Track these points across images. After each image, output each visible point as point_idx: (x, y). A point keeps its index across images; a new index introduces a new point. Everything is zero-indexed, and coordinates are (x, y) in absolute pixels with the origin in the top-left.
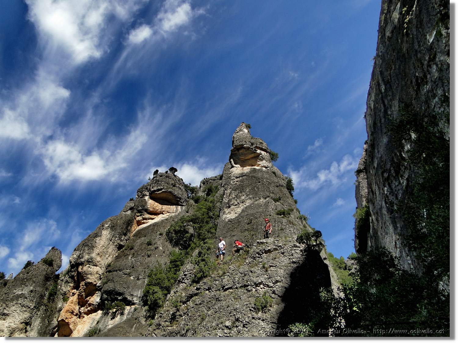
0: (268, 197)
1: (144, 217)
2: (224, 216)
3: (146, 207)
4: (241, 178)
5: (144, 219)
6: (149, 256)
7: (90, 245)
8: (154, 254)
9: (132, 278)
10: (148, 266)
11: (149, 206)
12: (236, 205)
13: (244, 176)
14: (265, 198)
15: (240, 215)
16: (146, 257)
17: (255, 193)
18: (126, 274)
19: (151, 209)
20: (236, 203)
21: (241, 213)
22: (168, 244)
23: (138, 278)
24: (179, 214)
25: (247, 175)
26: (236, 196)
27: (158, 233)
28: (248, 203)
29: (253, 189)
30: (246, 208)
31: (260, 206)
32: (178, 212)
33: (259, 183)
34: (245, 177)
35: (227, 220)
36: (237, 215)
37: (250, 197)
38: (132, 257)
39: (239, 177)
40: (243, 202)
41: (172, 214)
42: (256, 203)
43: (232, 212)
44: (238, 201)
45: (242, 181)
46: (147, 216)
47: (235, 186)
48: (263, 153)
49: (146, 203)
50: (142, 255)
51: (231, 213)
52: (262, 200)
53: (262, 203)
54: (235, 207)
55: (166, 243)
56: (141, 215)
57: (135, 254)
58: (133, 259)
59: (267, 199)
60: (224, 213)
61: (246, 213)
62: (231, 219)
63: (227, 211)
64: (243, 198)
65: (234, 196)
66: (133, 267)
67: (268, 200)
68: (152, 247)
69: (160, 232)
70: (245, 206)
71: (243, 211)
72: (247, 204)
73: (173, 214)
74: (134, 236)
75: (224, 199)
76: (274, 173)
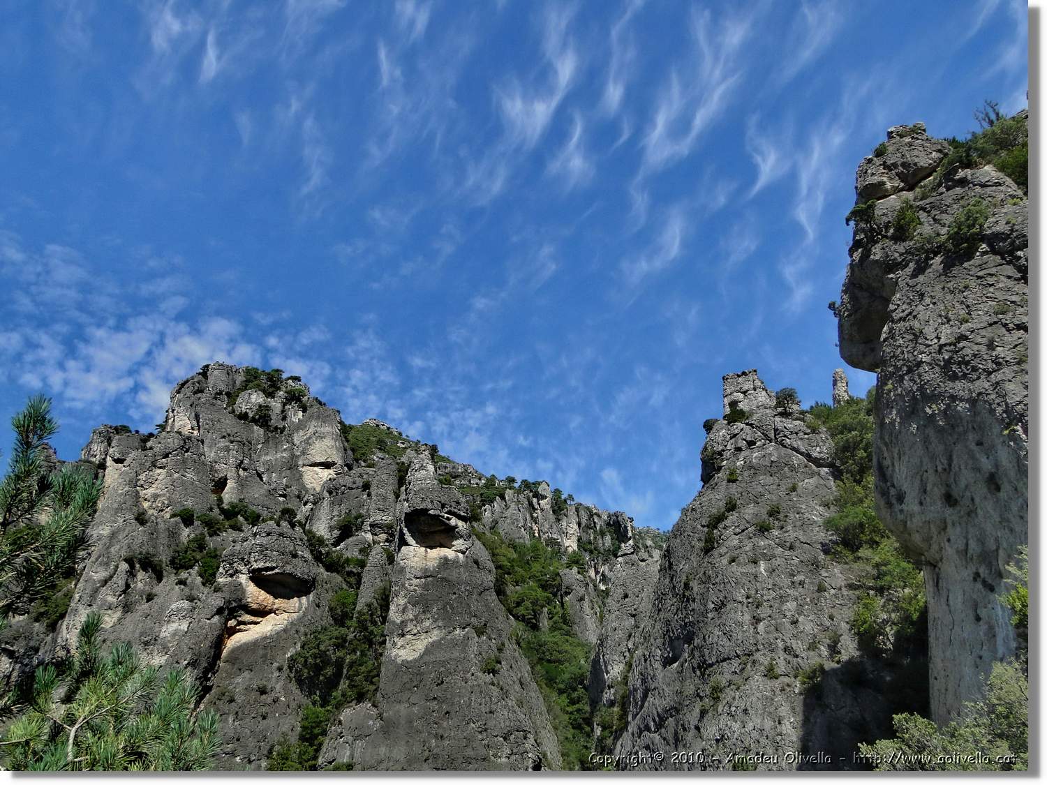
0: (469, 625)
1: (240, 619)
2: (394, 652)
3: (244, 602)
4: (423, 580)
5: (240, 623)
6: (264, 718)
8: (272, 712)
9: (238, 759)
10: (265, 737)
11: (249, 600)
12: (415, 635)
13: (428, 577)
14: (464, 628)
15: (421, 657)
16: (260, 719)
17: (447, 618)
18: (228, 754)
19: (254, 606)
20: (415, 631)
21: (424, 654)
22: (293, 687)
23: (249, 760)
24: (305, 614)
25: (435, 575)
26: (416, 617)
27: (276, 665)
28: (435, 635)
29: (444, 608)
30: (433, 644)
31: (455, 644)
32: (303, 609)
33: (454, 597)
34: (431, 579)
35: (399, 661)
36: (416, 655)
37: (440, 624)
38: (234, 720)
39: (420, 578)
40: (427, 632)
41: (293, 614)
42: (449, 637)
43: (407, 646)
44: (419, 628)
45: (425, 587)
46: (247, 618)
47: (412, 595)
48: (460, 523)
49: (244, 592)
50: (253, 715)
51: (405, 648)
52: (458, 632)
53: (458, 638)
54: (414, 638)
55: (290, 685)
56: (235, 617)
57: (240, 713)
58: (236, 723)
59: (466, 629)
60: (395, 644)
61: (432, 658)
62: (407, 662)
63: (400, 642)
64: (427, 623)
65: (411, 617)
66: (238, 740)
67: (467, 633)
68: (268, 699)
69: (278, 664)
70: (430, 640)
71: (427, 651)
72: (435, 638)
73: (295, 615)
74: (227, 661)
75: (394, 614)
76: (476, 562)
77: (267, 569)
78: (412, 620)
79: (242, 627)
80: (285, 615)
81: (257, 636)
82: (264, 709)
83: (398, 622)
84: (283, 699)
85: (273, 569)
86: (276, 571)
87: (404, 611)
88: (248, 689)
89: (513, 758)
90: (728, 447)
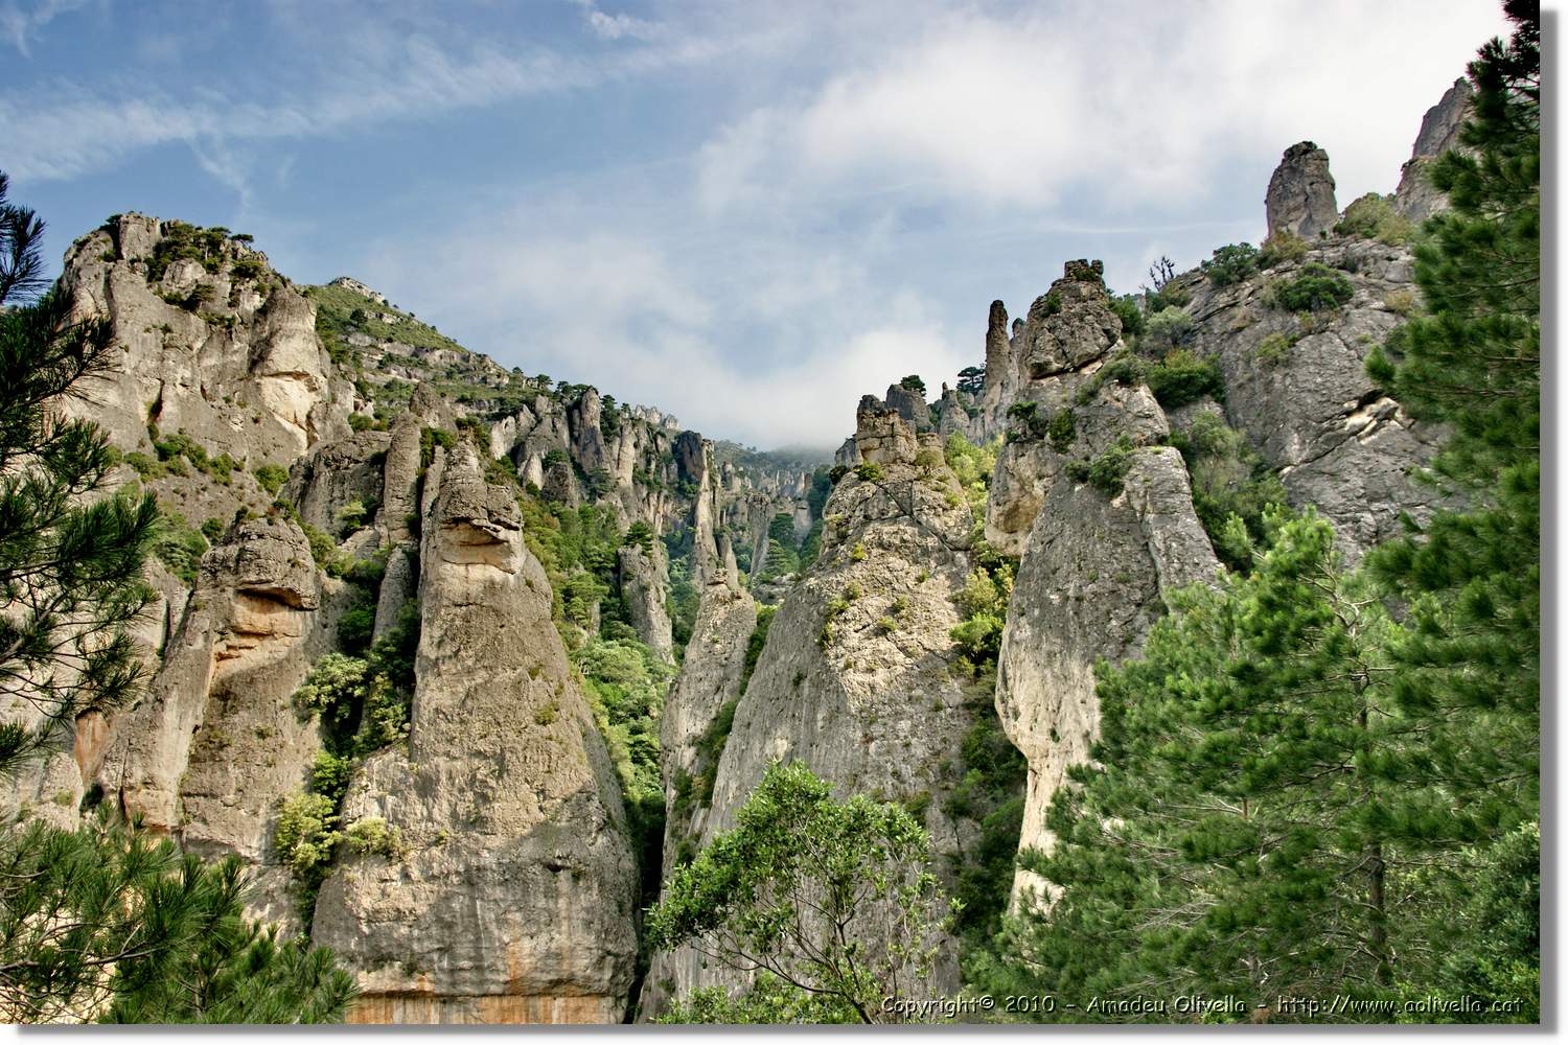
0: (521, 666)
1: (230, 643)
2: (427, 695)
3: (233, 622)
4: (464, 608)
5: (229, 648)
6: (270, 766)
7: (143, 749)
8: (279, 759)
9: (243, 812)
10: (273, 788)
11: (240, 620)
12: (454, 675)
13: (470, 604)
14: (515, 669)
18: (231, 806)
19: (246, 628)
20: (455, 671)
25: (479, 602)
26: (455, 654)
27: (279, 702)
28: (479, 677)
33: (503, 630)
34: (474, 607)
35: (434, 705)
36: (456, 699)
37: (486, 664)
38: (234, 768)
39: (460, 606)
40: (469, 673)
41: (296, 639)
42: (497, 680)
43: (444, 688)
44: (459, 668)
45: (466, 618)
47: (450, 627)
48: (511, 535)
49: (232, 611)
50: (256, 763)
51: (442, 690)
52: (508, 673)
53: (508, 681)
56: (222, 640)
57: (241, 760)
58: (237, 771)
59: (518, 671)
60: (428, 685)
61: (477, 704)
62: (445, 707)
63: (435, 683)
64: (469, 662)
66: (241, 790)
67: (519, 675)
68: (273, 743)
72: (479, 681)
73: (299, 640)
74: (217, 695)
75: (426, 646)
76: (529, 584)
77: (261, 582)
78: (450, 657)
79: (232, 652)
80: (287, 640)
81: (252, 664)
82: (270, 756)
83: (433, 657)
84: (291, 743)
85: (268, 582)
86: (274, 585)
87: (440, 643)
88: (247, 731)
89: (575, 821)
90: (857, 513)
